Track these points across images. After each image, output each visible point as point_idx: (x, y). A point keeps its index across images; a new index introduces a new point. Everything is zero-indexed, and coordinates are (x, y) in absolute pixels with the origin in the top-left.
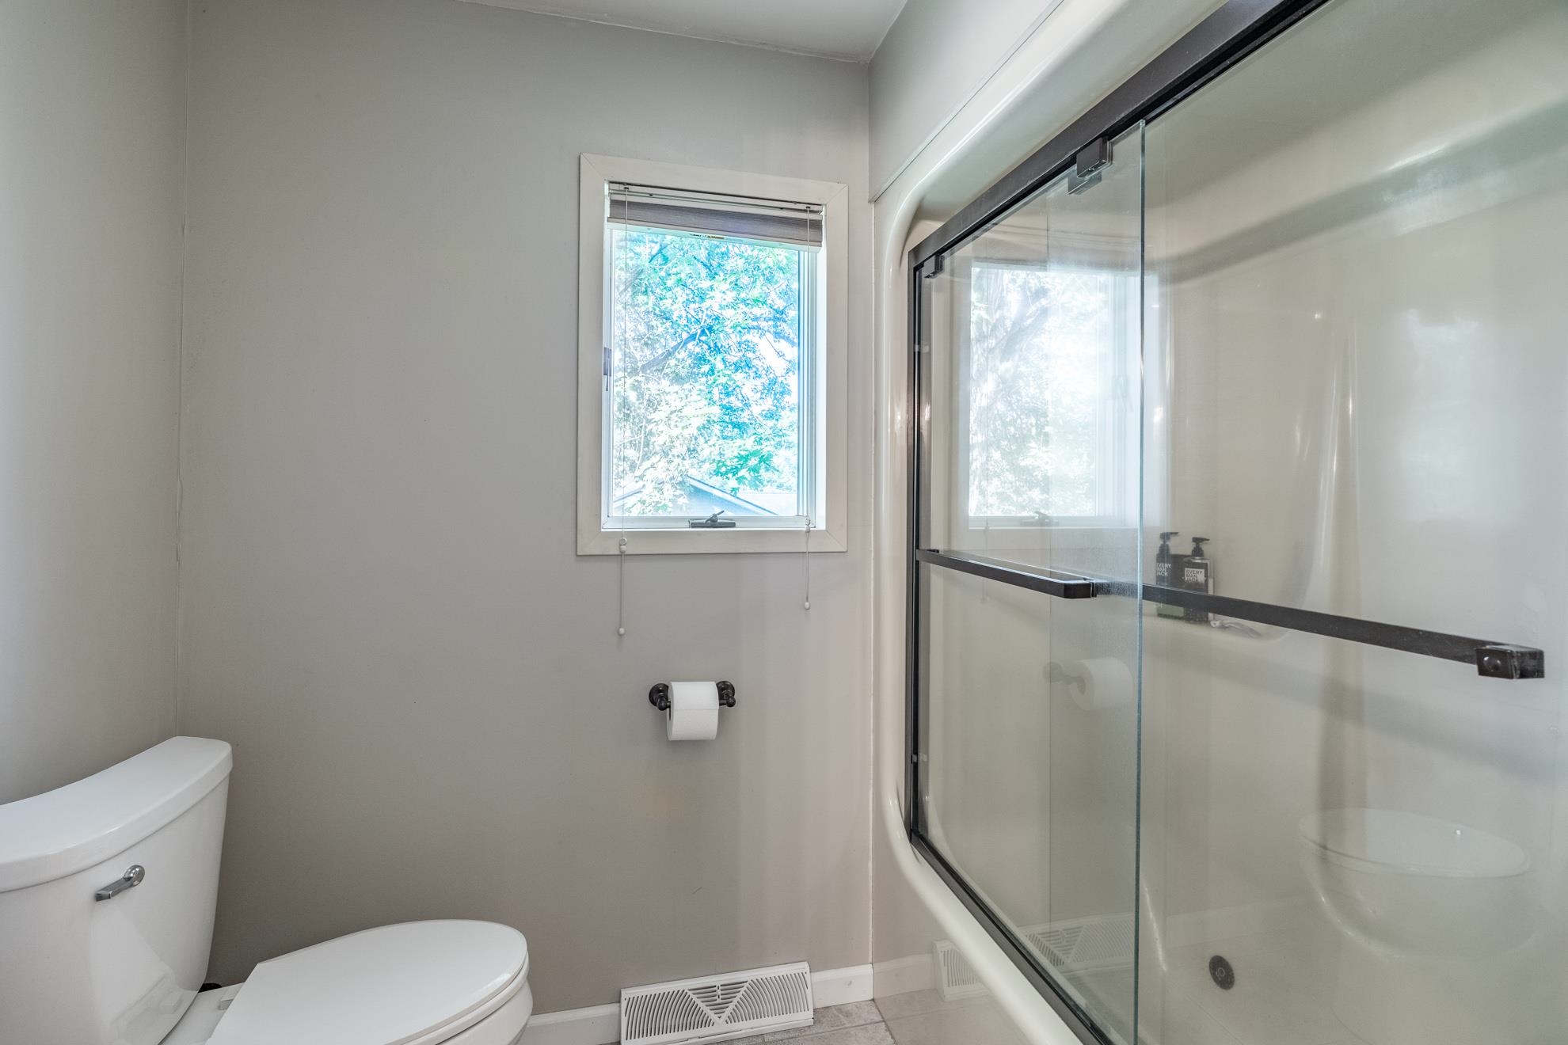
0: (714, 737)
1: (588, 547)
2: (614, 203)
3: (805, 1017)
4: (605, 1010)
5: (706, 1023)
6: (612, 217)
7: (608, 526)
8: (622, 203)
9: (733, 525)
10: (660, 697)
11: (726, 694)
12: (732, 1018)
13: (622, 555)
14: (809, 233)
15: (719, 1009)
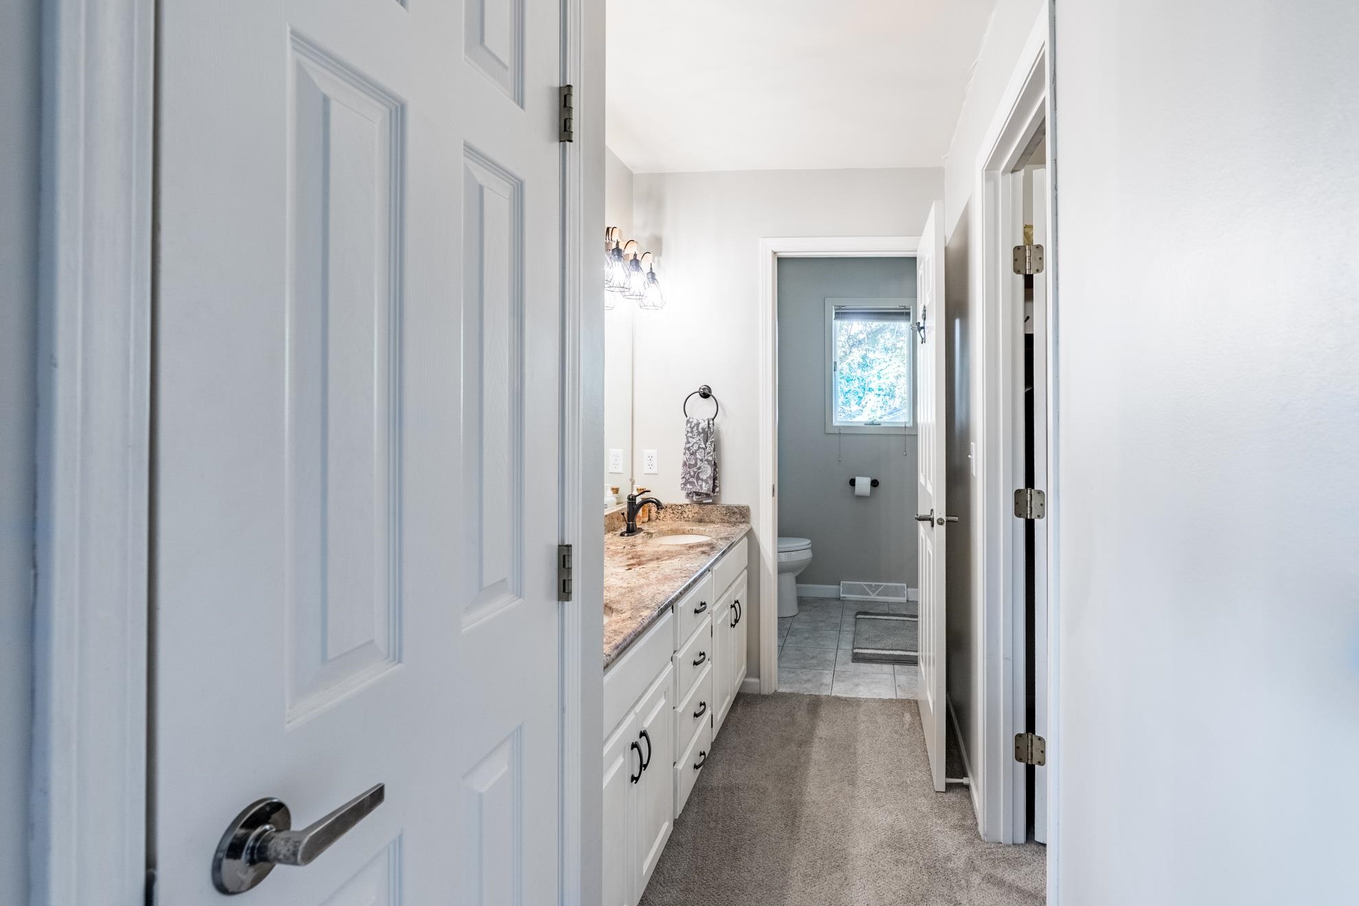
0: (869, 495)
1: (829, 430)
2: (836, 313)
3: (903, 599)
4: (836, 587)
5: (868, 594)
6: (836, 318)
7: (835, 423)
8: (839, 313)
9: (880, 424)
10: (852, 482)
11: (875, 483)
12: (878, 595)
13: (840, 434)
14: (905, 317)
15: (873, 592)
